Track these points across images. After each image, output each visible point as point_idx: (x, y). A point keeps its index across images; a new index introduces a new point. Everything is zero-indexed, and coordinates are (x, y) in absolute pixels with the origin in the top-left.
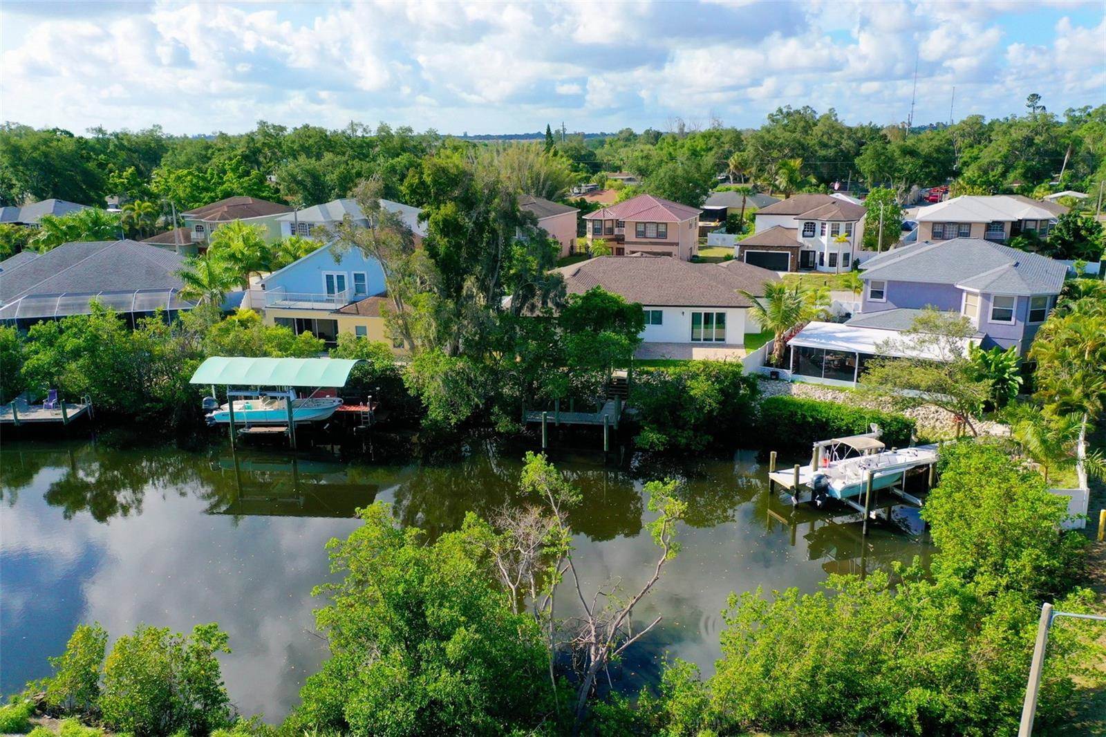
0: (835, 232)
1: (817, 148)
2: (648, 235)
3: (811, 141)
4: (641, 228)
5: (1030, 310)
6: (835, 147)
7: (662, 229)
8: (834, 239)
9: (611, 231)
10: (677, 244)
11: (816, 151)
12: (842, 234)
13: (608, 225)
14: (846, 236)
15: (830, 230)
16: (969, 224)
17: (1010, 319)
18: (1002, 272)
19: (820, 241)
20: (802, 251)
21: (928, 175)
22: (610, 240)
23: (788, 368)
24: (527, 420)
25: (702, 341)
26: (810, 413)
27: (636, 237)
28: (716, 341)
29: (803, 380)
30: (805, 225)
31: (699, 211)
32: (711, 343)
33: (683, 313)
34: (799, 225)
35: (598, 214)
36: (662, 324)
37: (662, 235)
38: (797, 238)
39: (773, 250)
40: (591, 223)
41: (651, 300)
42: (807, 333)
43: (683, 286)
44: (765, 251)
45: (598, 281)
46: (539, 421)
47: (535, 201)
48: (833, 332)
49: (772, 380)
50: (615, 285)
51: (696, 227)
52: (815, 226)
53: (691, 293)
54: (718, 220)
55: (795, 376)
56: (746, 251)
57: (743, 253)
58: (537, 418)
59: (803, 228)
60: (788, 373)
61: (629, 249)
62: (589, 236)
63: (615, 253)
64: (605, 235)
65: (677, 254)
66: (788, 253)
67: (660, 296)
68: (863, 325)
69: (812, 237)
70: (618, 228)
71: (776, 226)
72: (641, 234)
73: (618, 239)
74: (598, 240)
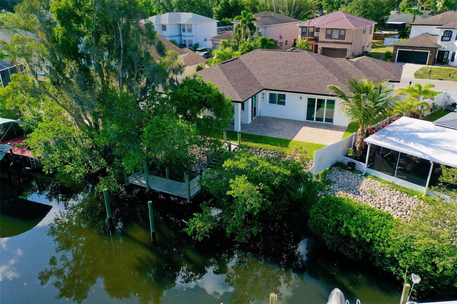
2: (333, 37)
4: (329, 32)
7: (342, 33)
9: (313, 33)
10: (351, 44)
13: (311, 30)
19: (454, 44)
20: (439, 51)
22: (310, 40)
23: (364, 162)
24: (129, 182)
25: (315, 121)
26: (357, 228)
27: (326, 38)
28: (325, 121)
29: (377, 176)
30: (444, 33)
31: (375, 22)
32: (321, 123)
33: (301, 98)
34: (440, 32)
35: (306, 23)
36: (285, 105)
37: (342, 37)
38: (436, 42)
39: (418, 50)
40: (301, 29)
41: (277, 85)
42: (392, 130)
43: (306, 75)
44: (412, 50)
45: (246, 68)
46: (136, 184)
47: (273, 15)
48: (418, 131)
49: (349, 170)
50: (257, 72)
51: (371, 33)
52: (452, 33)
53: (310, 82)
54: (396, 30)
55: (370, 171)
56: (398, 50)
57: (396, 51)
58: (136, 182)
59: (442, 35)
60: (364, 166)
61: (320, 46)
62: (300, 37)
63: (314, 48)
64: (308, 36)
65: (350, 50)
66: (428, 52)
67: (285, 83)
68: (451, 126)
69: (448, 41)
70: (316, 32)
71: (425, 34)
72: (328, 36)
73: (316, 39)
74: (305, 39)
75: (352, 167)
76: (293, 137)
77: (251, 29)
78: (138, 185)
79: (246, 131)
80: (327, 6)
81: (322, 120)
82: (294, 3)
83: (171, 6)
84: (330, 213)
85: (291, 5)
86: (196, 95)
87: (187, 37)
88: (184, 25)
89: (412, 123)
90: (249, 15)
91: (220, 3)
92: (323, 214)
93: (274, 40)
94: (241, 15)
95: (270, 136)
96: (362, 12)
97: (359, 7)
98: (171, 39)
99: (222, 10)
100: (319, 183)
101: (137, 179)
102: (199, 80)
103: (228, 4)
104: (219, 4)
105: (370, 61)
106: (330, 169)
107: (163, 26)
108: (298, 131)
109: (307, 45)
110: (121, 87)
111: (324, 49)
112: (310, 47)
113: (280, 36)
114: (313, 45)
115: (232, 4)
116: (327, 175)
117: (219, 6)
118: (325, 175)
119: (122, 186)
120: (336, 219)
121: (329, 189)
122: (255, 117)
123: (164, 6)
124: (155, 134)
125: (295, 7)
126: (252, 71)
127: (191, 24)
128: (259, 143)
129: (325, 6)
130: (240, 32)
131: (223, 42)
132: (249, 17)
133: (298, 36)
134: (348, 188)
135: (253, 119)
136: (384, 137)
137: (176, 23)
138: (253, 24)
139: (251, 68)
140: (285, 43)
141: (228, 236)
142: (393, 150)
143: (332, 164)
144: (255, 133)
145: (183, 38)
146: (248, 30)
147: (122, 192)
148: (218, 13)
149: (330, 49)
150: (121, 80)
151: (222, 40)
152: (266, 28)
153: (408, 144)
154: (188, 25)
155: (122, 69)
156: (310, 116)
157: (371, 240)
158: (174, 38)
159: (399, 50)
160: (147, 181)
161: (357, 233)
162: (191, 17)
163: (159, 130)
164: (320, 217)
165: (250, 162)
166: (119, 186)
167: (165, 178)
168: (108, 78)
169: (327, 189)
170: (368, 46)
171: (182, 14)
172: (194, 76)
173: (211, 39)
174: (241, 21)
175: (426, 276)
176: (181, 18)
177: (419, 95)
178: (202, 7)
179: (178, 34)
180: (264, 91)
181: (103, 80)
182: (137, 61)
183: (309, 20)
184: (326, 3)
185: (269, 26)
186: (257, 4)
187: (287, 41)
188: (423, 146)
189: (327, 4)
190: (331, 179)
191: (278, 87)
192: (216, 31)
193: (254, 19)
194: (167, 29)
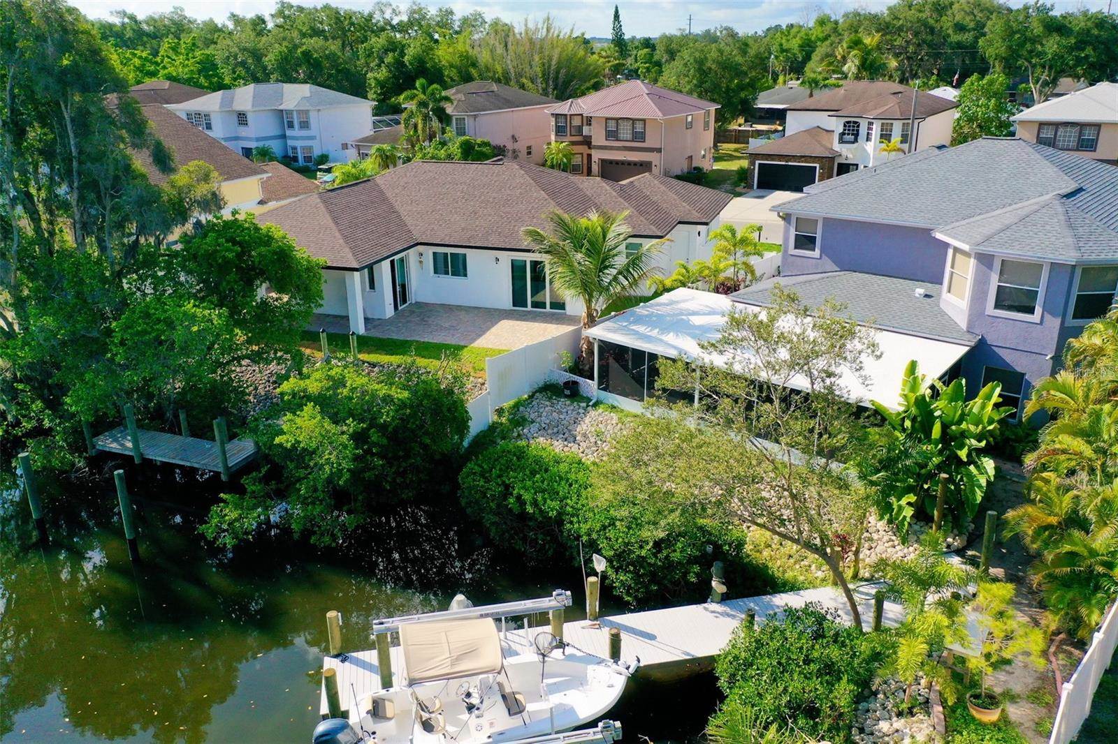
0: (885, 136)
1: (950, 31)
2: (621, 136)
3: (947, 23)
4: (612, 126)
5: (1075, 292)
6: (974, 29)
7: (639, 127)
8: (884, 146)
9: (580, 129)
10: (659, 150)
11: (949, 36)
12: (896, 138)
13: (577, 122)
14: (902, 142)
15: (879, 133)
16: (1098, 126)
17: (1031, 310)
18: (1036, 207)
19: (865, 150)
20: (839, 164)
21: (1079, 61)
22: (573, 143)
23: (592, 378)
24: (97, 447)
25: (529, 308)
26: (535, 493)
27: (606, 140)
28: (551, 308)
29: (615, 404)
30: (845, 126)
31: (716, 104)
32: (543, 313)
33: (497, 259)
34: (837, 125)
35: (563, 107)
36: (465, 275)
37: (639, 136)
38: (832, 144)
39: (795, 162)
40: (554, 119)
41: (446, 235)
42: (647, 313)
43: (509, 213)
44: (784, 163)
45: (385, 200)
46: (114, 451)
47: (496, 89)
48: (694, 313)
49: (566, 396)
50: (409, 208)
51: (708, 127)
52: (858, 126)
53: (515, 226)
54: (778, 122)
55: (603, 394)
56: (757, 162)
57: (754, 164)
58: (111, 446)
59: (841, 131)
60: (590, 387)
61: (597, 156)
62: (553, 137)
63: (585, 161)
64: (571, 135)
65: (658, 164)
66: (816, 167)
67: (463, 229)
68: (757, 301)
69: (853, 143)
70: (588, 127)
71: (814, 128)
72: (612, 135)
73: (587, 142)
74: (562, 142)
75: (571, 392)
76: (474, 340)
77: (441, 121)
78: (117, 451)
79: (374, 333)
80: (648, 70)
81: (543, 305)
82: (554, 63)
83: (265, 68)
84: (495, 472)
85: (549, 67)
86: (231, 251)
87: (298, 140)
88: (289, 112)
89: (693, 299)
90: (433, 90)
91: (384, 62)
92: (482, 475)
93: (492, 143)
94: (416, 89)
95: (426, 340)
96: (695, 82)
97: (689, 71)
98: (260, 144)
99: (390, 78)
100: (501, 424)
101: (116, 440)
102: (245, 221)
103: (402, 64)
104: (383, 65)
105: (656, 182)
106: (531, 397)
107: (240, 114)
108: (489, 329)
109: (568, 156)
110: (79, 241)
111: (604, 163)
112: (577, 160)
113: (513, 136)
114: (582, 154)
115: (411, 64)
116: (521, 409)
117: (383, 68)
118: (516, 409)
119: (80, 456)
120: (504, 482)
121: (519, 435)
122: (405, 305)
123: (248, 69)
124: (138, 333)
125: (558, 72)
126: (397, 206)
127: (308, 111)
128: (397, 354)
129: (644, 71)
130: (416, 126)
131: (378, 150)
132: (433, 94)
133: (550, 136)
134: (555, 430)
135: (400, 308)
136: (625, 326)
137: (273, 108)
138: (443, 110)
139: (396, 201)
140: (524, 151)
141: (296, 536)
142: (633, 349)
143: (536, 386)
144: (395, 337)
145: (290, 143)
146: (435, 124)
147: (80, 469)
148: (381, 84)
149: (617, 162)
150: (77, 226)
151: (377, 146)
152: (475, 116)
153: (664, 338)
154: (299, 112)
155: (78, 201)
156: (519, 299)
157: (559, 514)
158: (267, 143)
159: (760, 164)
160: (136, 442)
161: (535, 503)
162: (308, 95)
163: (147, 324)
164: (474, 480)
165: (330, 378)
166: (74, 457)
167: (181, 434)
168: (51, 223)
169: (515, 434)
170: (704, 156)
171: (288, 87)
172: (233, 213)
173: (354, 144)
174: (415, 102)
175: (644, 568)
176: (285, 96)
177: (732, 248)
178: (339, 71)
179: (277, 132)
180: (420, 248)
181: (40, 227)
182: (108, 183)
183: (570, 100)
184: (645, 63)
185: (482, 113)
186: (474, 65)
187: (529, 148)
188: (689, 338)
189: (647, 65)
190: (527, 416)
191: (447, 238)
192: (370, 126)
193: (447, 99)
194: (249, 123)
